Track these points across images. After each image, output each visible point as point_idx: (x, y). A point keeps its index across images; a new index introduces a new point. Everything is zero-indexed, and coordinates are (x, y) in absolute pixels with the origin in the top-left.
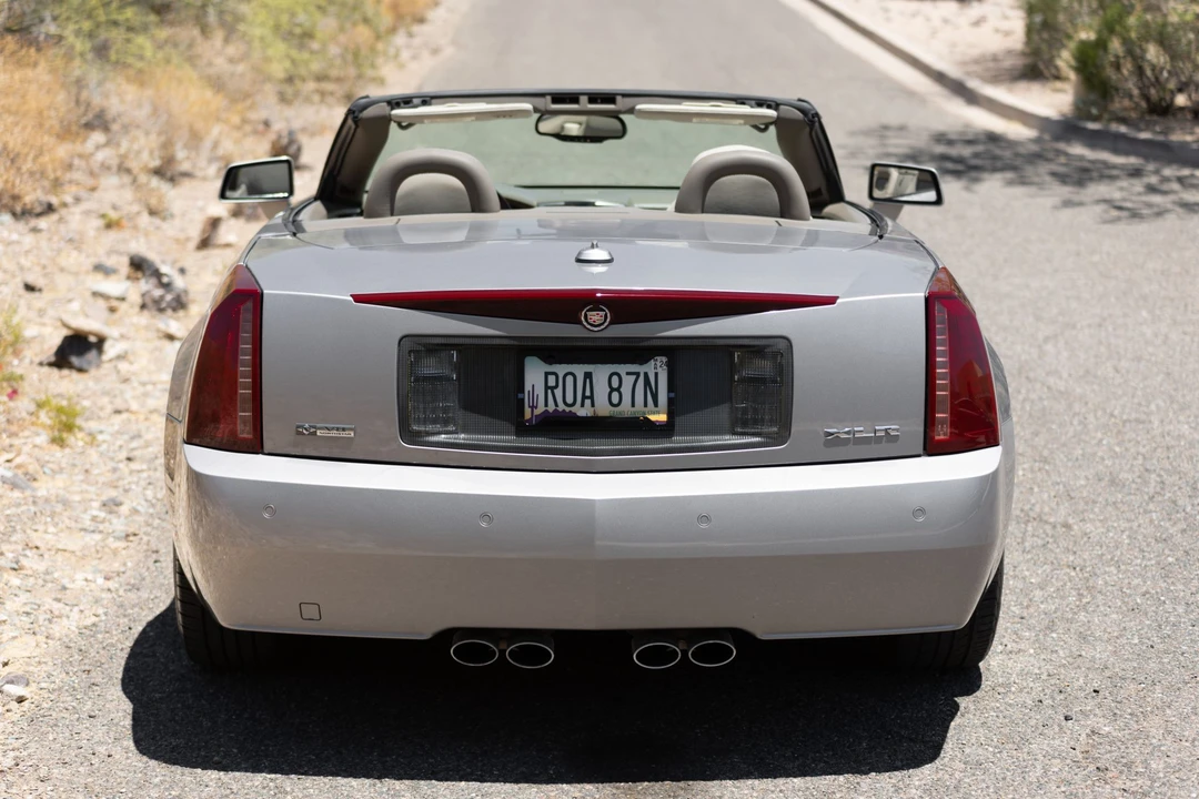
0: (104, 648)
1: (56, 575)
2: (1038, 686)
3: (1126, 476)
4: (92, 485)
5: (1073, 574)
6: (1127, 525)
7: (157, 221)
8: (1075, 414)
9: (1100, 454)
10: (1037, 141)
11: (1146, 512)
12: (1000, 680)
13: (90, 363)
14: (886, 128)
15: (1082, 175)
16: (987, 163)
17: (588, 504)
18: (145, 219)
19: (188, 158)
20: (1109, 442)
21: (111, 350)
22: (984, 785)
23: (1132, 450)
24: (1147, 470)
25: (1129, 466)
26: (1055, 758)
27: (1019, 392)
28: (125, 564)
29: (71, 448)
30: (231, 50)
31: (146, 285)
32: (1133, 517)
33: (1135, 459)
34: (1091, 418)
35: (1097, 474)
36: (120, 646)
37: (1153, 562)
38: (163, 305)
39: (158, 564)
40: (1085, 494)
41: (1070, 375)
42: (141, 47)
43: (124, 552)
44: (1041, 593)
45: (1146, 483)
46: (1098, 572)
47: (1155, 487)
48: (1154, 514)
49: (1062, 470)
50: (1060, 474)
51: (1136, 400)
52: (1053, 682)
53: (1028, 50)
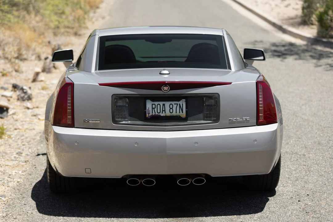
0: (25, 189)
1: (7, 171)
2: (292, 194)
3: (323, 142)
4: (12, 149)
5: (305, 167)
6: (322, 155)
7: (18, 74)
8: (310, 126)
9: (316, 136)
10: (307, 45)
11: (328, 151)
12: (281, 193)
13: (4, 116)
14: (256, 41)
15: (321, 56)
16: (289, 53)
17: (165, 139)
18: (14, 73)
19: (26, 54)
20: (319, 133)
21: (11, 112)
22: (275, 217)
23: (326, 135)
24: (330, 140)
25: (324, 139)
26: (295, 210)
27: (293, 120)
28: (26, 169)
29: (4, 139)
30: (38, 19)
31: (18, 93)
32: (324, 152)
33: (326, 137)
34: (314, 126)
35: (315, 142)
36: (29, 188)
37: (328, 164)
38: (24, 99)
39: (36, 168)
40: (310, 147)
41: (309, 115)
42: (9, 18)
43: (25, 166)
44: (295, 172)
45: (329, 143)
46: (312, 166)
47: (331, 145)
48: (330, 152)
49: (304, 141)
50: (303, 142)
51: (329, 121)
52: (296, 193)
53: (303, 15)
